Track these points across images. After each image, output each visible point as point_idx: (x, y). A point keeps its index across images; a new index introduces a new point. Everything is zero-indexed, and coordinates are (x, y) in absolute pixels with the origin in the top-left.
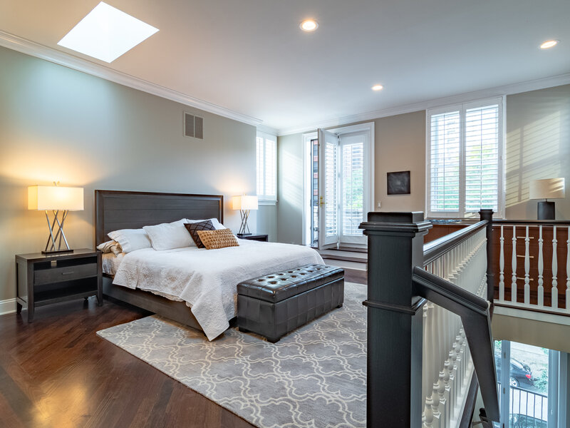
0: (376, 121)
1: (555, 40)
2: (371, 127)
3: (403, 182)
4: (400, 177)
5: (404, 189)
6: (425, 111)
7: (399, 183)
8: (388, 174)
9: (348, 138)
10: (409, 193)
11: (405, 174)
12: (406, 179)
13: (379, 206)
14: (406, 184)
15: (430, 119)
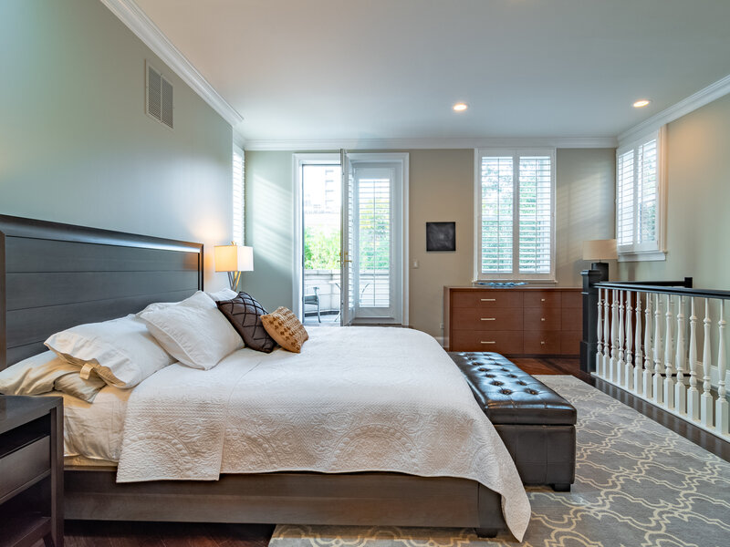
0: (411, 152)
1: (646, 100)
2: (404, 159)
3: (447, 235)
4: (444, 229)
5: (448, 244)
6: (473, 150)
7: (442, 237)
8: (428, 225)
9: (365, 170)
10: (454, 249)
11: (449, 226)
12: (451, 232)
13: (416, 265)
14: (451, 238)
15: (480, 161)
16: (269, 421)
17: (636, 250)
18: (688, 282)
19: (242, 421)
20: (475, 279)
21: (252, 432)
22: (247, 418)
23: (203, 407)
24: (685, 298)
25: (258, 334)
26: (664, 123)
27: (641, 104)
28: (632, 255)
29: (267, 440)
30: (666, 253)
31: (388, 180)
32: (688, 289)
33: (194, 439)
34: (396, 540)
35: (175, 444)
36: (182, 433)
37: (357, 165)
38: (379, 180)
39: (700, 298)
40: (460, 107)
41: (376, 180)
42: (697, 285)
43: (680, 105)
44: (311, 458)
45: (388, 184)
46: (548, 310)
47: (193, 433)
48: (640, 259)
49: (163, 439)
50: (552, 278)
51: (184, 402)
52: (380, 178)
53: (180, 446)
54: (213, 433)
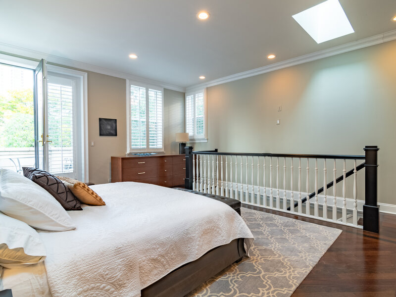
0: (89, 72)
1: (204, 76)
2: (83, 76)
3: (112, 127)
4: (110, 123)
5: (113, 132)
6: (125, 80)
7: (109, 127)
8: (100, 119)
10: (116, 135)
11: (113, 121)
12: (114, 125)
13: (93, 144)
14: (114, 129)
15: (130, 87)
16: (162, 244)
17: (195, 138)
18: (216, 150)
19: (147, 250)
20: (128, 152)
21: (154, 255)
22: (149, 247)
23: (118, 251)
24: (215, 155)
25: (70, 198)
26: (206, 87)
27: (202, 78)
28: (193, 140)
29: (163, 256)
30: (207, 139)
31: (71, 87)
32: (216, 153)
33: (118, 277)
34: (217, 280)
35: (104, 287)
36: (108, 276)
37: (50, 73)
38: (64, 86)
39: (219, 155)
40: (133, 56)
41: (62, 86)
42: (219, 151)
43: (212, 82)
44: (184, 256)
45: (71, 90)
46: (162, 166)
47: (116, 273)
48: (196, 142)
49: (93, 288)
50: (163, 150)
51: (102, 254)
52: (65, 85)
53: (108, 287)
54: (130, 267)
